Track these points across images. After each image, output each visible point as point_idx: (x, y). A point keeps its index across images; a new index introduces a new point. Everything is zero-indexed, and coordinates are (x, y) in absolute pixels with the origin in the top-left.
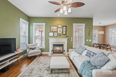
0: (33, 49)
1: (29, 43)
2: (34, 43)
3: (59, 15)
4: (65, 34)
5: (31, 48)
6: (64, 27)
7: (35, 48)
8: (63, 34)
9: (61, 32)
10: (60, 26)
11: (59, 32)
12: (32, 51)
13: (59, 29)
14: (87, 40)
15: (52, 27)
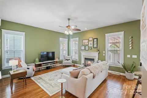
0: (68, 60)
1: (68, 55)
2: (71, 55)
3: (86, 29)
4: (96, 47)
5: (66, 59)
6: (95, 40)
7: (69, 59)
8: (94, 48)
9: (92, 45)
10: (91, 39)
11: (90, 45)
12: (66, 61)
13: (90, 43)
14: (129, 56)
15: (84, 41)
